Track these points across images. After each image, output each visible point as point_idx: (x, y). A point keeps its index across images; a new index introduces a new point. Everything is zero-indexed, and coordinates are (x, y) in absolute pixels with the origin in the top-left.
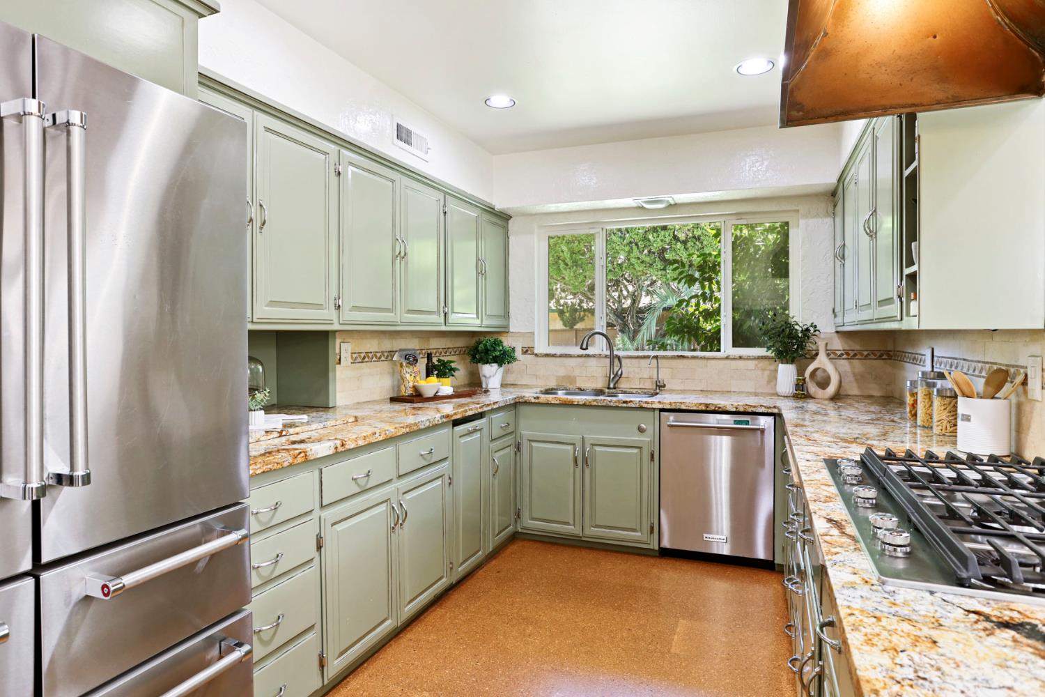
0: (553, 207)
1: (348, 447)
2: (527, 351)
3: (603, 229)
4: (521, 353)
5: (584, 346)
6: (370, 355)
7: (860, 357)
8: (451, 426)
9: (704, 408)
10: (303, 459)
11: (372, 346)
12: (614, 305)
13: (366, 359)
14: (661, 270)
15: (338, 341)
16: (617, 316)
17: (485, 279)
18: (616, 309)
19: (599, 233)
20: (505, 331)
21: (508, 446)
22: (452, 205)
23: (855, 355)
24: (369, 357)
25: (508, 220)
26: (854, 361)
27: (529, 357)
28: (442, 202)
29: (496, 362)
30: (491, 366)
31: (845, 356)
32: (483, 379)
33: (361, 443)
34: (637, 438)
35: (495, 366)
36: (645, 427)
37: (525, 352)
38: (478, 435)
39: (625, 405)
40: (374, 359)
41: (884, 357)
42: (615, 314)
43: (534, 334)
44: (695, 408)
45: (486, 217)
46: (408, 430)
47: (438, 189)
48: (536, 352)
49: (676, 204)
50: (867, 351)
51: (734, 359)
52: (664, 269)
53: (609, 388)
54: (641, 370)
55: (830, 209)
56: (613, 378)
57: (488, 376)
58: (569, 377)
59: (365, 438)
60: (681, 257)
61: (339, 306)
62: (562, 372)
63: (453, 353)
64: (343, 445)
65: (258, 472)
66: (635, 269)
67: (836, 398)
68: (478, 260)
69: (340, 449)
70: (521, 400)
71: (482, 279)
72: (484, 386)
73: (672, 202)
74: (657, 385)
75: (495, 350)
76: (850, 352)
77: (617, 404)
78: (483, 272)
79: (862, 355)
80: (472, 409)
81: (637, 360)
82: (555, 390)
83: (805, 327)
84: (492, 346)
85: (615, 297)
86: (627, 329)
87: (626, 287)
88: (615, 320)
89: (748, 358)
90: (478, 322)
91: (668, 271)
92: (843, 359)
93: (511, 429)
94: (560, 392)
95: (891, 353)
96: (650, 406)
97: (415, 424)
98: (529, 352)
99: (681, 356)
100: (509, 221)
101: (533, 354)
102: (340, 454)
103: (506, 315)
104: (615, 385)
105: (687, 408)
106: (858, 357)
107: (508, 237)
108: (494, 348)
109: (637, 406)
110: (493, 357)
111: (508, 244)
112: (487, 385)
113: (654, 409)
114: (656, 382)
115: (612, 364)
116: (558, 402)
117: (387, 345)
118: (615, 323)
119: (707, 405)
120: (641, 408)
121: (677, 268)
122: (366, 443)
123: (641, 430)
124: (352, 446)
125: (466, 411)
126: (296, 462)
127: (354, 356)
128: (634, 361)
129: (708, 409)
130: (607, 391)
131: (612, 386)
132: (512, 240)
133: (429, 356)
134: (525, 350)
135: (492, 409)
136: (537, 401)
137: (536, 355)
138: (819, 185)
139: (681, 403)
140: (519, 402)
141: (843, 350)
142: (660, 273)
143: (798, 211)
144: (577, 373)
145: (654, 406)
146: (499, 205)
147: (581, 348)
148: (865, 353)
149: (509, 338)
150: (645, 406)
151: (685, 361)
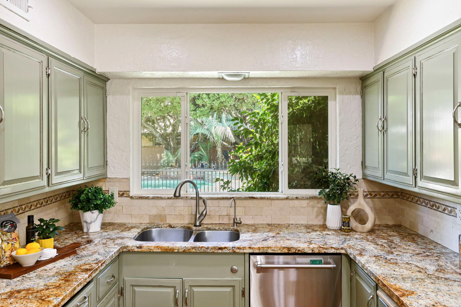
0: (147, 74)
2: (123, 194)
3: (187, 93)
4: (118, 195)
7: (379, 197)
9: (286, 251)
12: (161, 131)
14: (193, 111)
16: (163, 139)
17: (87, 135)
18: (163, 134)
19: (184, 96)
20: (104, 178)
21: (113, 297)
22: (55, 67)
23: (376, 195)
25: (106, 81)
26: (375, 200)
27: (125, 200)
28: (45, 64)
29: (97, 209)
30: (93, 213)
31: (369, 196)
32: (84, 225)
34: (230, 279)
35: (96, 212)
36: (237, 268)
37: (121, 195)
39: (220, 251)
41: (394, 197)
42: (162, 137)
43: (129, 180)
44: (279, 252)
45: (88, 78)
47: (41, 51)
48: (131, 195)
49: (248, 78)
50: (383, 192)
51: (292, 199)
52: (195, 110)
53: (195, 226)
54: (220, 209)
55: (359, 89)
56: (199, 217)
57: (89, 221)
58: (160, 216)
60: (206, 103)
63: (44, 204)
66: (176, 109)
67: (372, 231)
68: (81, 118)
70: (125, 250)
71: (84, 136)
72: (85, 230)
73: (247, 76)
74: (234, 222)
76: (372, 193)
77: (213, 250)
78: (86, 130)
79: (380, 195)
81: (217, 201)
82: (149, 228)
83: (347, 177)
84: (94, 195)
85: (162, 126)
86: (170, 147)
87: (169, 120)
88: (162, 141)
89: (303, 199)
90: (81, 176)
91: (197, 112)
92: (368, 198)
93: (115, 280)
95: (399, 194)
96: (242, 251)
98: (125, 195)
99: (252, 197)
100: (107, 83)
101: (128, 196)
103: (105, 163)
104: (200, 222)
105: (273, 252)
106: (378, 196)
107: (106, 97)
108: (95, 197)
109: (231, 251)
110: (94, 205)
111: (106, 102)
112: (88, 230)
113: (245, 254)
114: (234, 219)
115: (197, 205)
116: (160, 250)
118: (162, 143)
119: (289, 249)
120: (234, 253)
121: (237, 123)
123: (233, 271)
128: (214, 201)
129: (290, 252)
130: (194, 228)
131: (198, 224)
132: (110, 99)
134: (121, 193)
136: (140, 250)
137: (132, 197)
138: (353, 71)
139: (268, 248)
140: (123, 252)
141: (368, 192)
142: (192, 112)
143: (335, 88)
144: (167, 212)
145: (245, 251)
146: (99, 69)
148: (382, 194)
149: (107, 184)
150: (238, 251)
151: (255, 201)
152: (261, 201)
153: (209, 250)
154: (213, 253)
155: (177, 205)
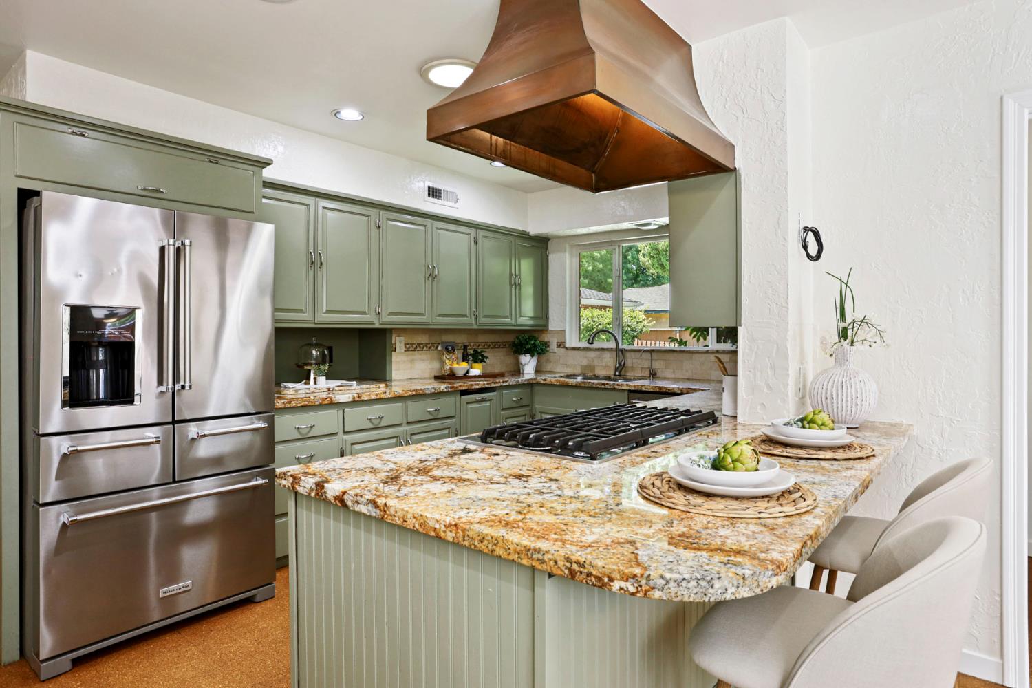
1: (362, 398)
2: (560, 345)
3: (619, 246)
4: (554, 347)
5: (590, 341)
6: (422, 346)
8: (459, 395)
10: (329, 402)
11: (423, 339)
13: (418, 348)
15: (394, 336)
17: (520, 289)
19: (615, 249)
20: (542, 329)
21: (523, 415)
24: (420, 347)
25: (547, 241)
27: (562, 350)
28: (473, 236)
32: (521, 365)
33: (374, 397)
37: (558, 346)
38: (488, 404)
39: (603, 387)
40: (425, 348)
43: (565, 332)
45: (520, 242)
46: (414, 393)
48: (566, 346)
53: (615, 375)
56: (618, 367)
57: (524, 363)
58: (590, 366)
59: (377, 395)
61: (379, 313)
62: (585, 362)
63: (492, 346)
64: (359, 397)
65: (299, 405)
68: (511, 275)
69: (357, 399)
71: (515, 290)
74: (651, 374)
75: (528, 343)
78: (517, 284)
80: (478, 385)
82: (576, 375)
90: (511, 322)
93: (525, 402)
94: (579, 378)
96: (620, 388)
97: (421, 390)
98: (562, 346)
99: (672, 350)
100: (548, 243)
101: (564, 347)
102: (355, 403)
103: (544, 317)
104: (620, 373)
107: (547, 256)
109: (612, 387)
111: (548, 261)
113: (624, 390)
114: (650, 370)
115: (618, 356)
116: (558, 384)
117: (436, 339)
120: (615, 390)
122: (378, 397)
124: (366, 398)
125: (472, 385)
126: (324, 403)
127: (407, 346)
130: (612, 377)
131: (617, 374)
133: (465, 347)
134: (558, 344)
135: (501, 386)
136: (544, 382)
137: (567, 348)
139: (642, 386)
144: (596, 363)
146: (534, 232)
147: (588, 343)
149: (548, 335)
150: (617, 387)
151: (675, 354)
152: (681, 355)
153: (594, 385)
154: (598, 388)
155: (604, 356)
